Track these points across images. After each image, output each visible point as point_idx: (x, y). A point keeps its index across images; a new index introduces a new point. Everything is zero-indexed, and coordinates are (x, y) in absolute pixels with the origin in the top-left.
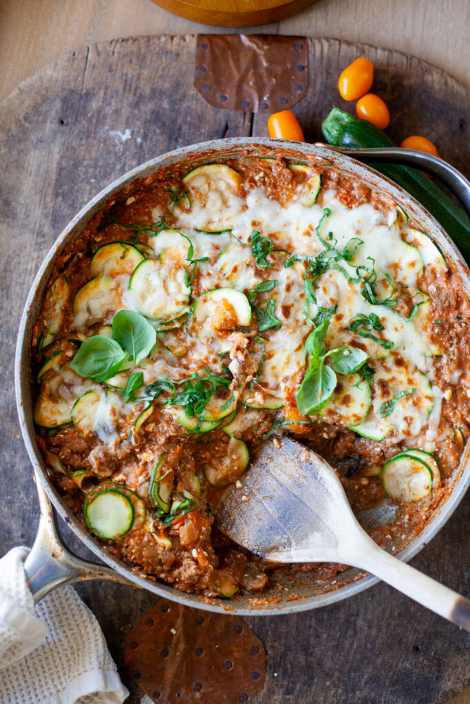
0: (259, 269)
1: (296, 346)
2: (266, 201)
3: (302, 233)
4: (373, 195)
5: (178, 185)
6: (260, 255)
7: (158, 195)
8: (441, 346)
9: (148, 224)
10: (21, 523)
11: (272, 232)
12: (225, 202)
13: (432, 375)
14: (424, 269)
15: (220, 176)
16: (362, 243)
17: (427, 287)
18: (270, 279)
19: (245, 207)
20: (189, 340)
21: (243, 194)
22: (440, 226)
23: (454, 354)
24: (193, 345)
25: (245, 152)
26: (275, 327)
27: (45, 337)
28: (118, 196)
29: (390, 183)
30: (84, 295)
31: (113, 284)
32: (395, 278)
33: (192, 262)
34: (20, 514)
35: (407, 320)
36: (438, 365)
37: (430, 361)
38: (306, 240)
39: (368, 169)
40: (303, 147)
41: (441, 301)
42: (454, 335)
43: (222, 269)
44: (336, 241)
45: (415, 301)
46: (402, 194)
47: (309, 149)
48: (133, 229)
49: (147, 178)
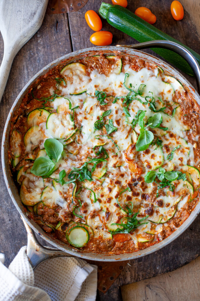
0: (102, 106)
1: (126, 136)
2: (99, 75)
3: (118, 87)
4: (146, 63)
5: (58, 76)
6: (101, 100)
7: (51, 82)
8: (189, 126)
9: (49, 96)
10: (8, 214)
11: (105, 89)
12: (81, 80)
13: (187, 138)
14: (175, 92)
15: (76, 68)
16: (145, 86)
17: (178, 100)
18: (108, 110)
19: (90, 80)
20: (78, 145)
21: (88, 74)
22: (178, 72)
23: (195, 128)
24: (81, 147)
25: (86, 55)
26: (115, 130)
27: (14, 160)
28: (33, 86)
29: (153, 57)
30: (28, 136)
31: (39, 128)
32: (163, 99)
33: (72, 110)
34: (6, 211)
35: (172, 116)
36: (189, 134)
37: (185, 133)
38: (120, 89)
39: (142, 53)
40: (111, 48)
41: (185, 105)
42: (193, 120)
43: (86, 110)
44: (134, 87)
45: (173, 107)
46: (159, 61)
47: (114, 49)
48: (43, 100)
49: (44, 75)
